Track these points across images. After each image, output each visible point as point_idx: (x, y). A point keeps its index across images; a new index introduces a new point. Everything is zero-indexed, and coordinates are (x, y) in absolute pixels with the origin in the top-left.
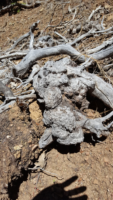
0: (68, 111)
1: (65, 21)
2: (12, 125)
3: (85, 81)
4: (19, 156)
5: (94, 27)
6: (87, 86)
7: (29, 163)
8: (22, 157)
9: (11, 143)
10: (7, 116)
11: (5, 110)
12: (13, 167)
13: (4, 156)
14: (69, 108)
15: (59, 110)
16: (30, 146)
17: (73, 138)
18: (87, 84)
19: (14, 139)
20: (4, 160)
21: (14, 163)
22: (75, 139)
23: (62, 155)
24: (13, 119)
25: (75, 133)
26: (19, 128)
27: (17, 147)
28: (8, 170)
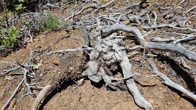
0: (96, 65)
1: (171, 4)
2: (75, 58)
3: (117, 56)
4: (70, 72)
5: (177, 22)
6: (117, 59)
7: (74, 78)
8: (71, 73)
9: (70, 65)
10: (77, 54)
11: (78, 51)
12: (66, 74)
13: (65, 68)
14: (97, 64)
15: (93, 62)
16: (77, 71)
17: (94, 78)
18: (117, 58)
19: (72, 65)
20: (64, 70)
21: (66, 73)
22: (94, 79)
23: (91, 85)
24: (78, 57)
25: (95, 77)
26: (77, 61)
27: (71, 68)
28: (63, 74)
